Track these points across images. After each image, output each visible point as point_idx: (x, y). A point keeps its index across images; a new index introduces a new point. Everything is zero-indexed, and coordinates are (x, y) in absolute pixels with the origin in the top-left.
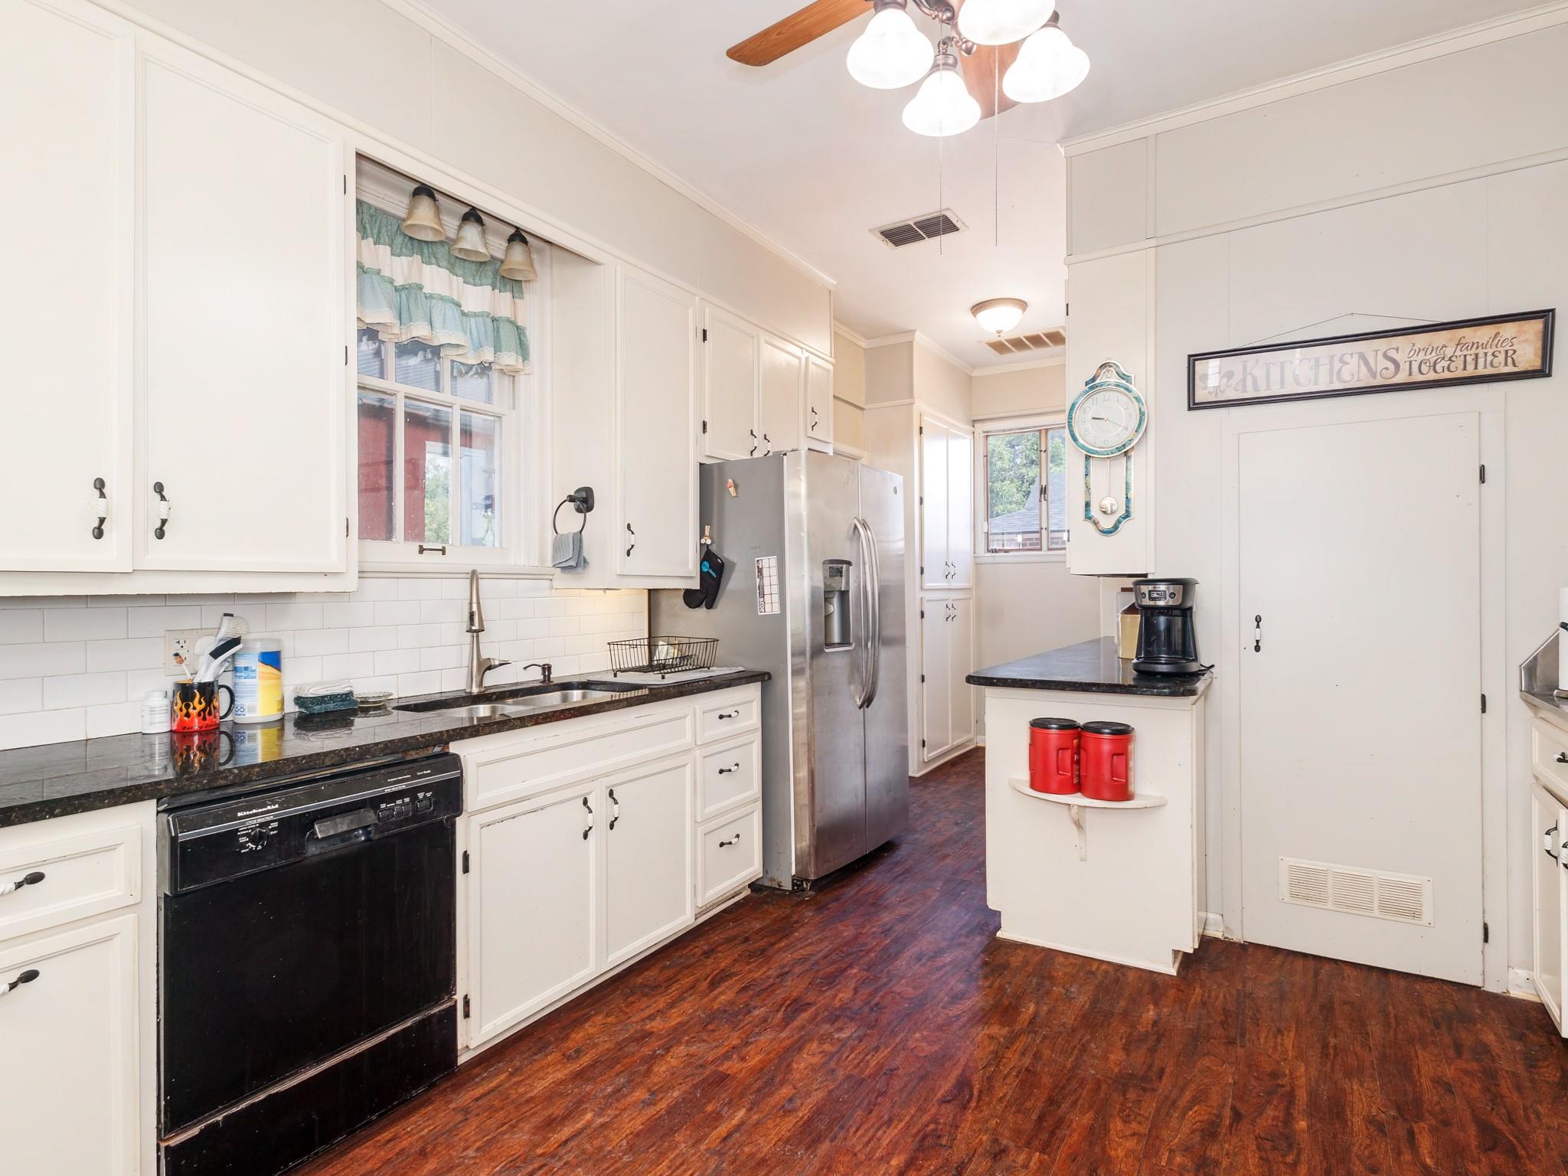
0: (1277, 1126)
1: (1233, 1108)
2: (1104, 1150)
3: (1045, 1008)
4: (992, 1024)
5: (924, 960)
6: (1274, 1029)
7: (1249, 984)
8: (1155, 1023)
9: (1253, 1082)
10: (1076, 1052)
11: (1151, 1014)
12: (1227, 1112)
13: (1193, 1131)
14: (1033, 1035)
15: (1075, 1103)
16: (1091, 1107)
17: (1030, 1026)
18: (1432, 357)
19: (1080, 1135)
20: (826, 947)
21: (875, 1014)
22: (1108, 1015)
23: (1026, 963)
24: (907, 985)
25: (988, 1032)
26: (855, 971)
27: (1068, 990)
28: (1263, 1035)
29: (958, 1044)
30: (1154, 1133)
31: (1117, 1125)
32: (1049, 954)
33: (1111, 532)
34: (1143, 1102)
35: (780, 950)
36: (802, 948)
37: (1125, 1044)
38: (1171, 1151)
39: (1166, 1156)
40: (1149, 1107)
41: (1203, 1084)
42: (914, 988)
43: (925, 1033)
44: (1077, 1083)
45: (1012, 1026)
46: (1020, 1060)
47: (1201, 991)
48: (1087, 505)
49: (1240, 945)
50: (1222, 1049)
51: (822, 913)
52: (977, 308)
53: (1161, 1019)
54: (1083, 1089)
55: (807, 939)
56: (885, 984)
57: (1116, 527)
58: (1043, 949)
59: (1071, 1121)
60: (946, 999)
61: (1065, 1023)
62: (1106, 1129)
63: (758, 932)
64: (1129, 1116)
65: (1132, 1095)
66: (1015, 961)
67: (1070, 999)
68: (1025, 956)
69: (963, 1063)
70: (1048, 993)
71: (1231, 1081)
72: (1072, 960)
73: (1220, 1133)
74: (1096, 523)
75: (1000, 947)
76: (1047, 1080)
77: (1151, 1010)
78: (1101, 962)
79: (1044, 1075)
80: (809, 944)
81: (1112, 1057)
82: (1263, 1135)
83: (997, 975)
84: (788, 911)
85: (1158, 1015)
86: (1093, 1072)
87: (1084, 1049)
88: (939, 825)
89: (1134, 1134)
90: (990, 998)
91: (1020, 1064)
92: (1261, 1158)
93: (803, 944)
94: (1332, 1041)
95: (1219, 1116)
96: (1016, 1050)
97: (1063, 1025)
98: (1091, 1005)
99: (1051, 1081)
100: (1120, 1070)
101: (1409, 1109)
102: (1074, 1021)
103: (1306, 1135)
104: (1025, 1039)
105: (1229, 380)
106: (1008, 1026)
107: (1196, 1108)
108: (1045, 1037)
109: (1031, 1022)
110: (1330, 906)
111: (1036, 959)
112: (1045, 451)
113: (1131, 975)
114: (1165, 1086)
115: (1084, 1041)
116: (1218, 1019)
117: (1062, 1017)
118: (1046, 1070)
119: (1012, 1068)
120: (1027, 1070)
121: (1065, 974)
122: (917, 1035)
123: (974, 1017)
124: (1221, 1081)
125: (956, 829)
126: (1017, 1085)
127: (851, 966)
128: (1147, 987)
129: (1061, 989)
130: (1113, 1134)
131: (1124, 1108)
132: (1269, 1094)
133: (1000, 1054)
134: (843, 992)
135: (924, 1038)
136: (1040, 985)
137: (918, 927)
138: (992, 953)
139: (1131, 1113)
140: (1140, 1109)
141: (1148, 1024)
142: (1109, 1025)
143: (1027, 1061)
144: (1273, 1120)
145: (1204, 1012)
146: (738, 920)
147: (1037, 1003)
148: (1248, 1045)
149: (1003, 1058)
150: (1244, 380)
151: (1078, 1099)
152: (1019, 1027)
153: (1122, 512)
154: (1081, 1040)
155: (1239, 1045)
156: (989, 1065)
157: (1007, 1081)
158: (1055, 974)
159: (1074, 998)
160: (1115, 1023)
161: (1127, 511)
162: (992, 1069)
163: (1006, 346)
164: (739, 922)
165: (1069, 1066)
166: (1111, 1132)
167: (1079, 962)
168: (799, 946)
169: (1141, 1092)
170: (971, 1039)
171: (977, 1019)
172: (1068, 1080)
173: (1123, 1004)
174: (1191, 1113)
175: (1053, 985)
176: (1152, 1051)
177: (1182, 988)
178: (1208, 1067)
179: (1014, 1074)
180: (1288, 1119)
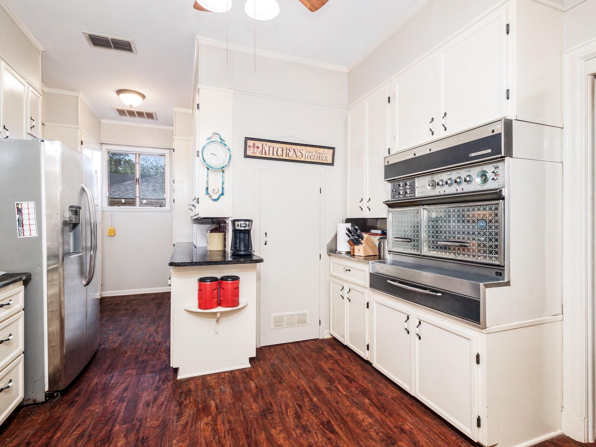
0: (310, 403)
1: (297, 404)
2: (277, 444)
3: (218, 400)
4: (203, 418)
5: (151, 405)
6: (287, 372)
7: (271, 360)
8: (256, 387)
9: (295, 393)
10: (241, 412)
11: (253, 385)
12: (297, 407)
13: (294, 419)
14: (221, 414)
15: (255, 432)
16: (261, 430)
17: (218, 411)
18: (310, 154)
19: (266, 444)
20: (90, 423)
21: (145, 443)
22: (241, 392)
23: (197, 385)
24: (151, 420)
25: (204, 422)
26: (118, 427)
27: (220, 389)
28: (286, 376)
29: (195, 435)
30: (285, 427)
31: (273, 431)
32: (203, 378)
33: (216, 200)
34: (274, 418)
35: (59, 439)
36: (74, 431)
37: (254, 400)
38: (294, 430)
39: (294, 433)
40: (277, 419)
41: (284, 401)
42: (157, 420)
43: (177, 438)
44: (250, 424)
45: (211, 415)
46: (225, 427)
47: (261, 369)
48: (207, 188)
49: (260, 348)
50: (280, 387)
51: (74, 406)
52: (119, 92)
53: (257, 384)
54: (254, 425)
55: (74, 424)
56: (140, 426)
57: (218, 199)
58: (200, 377)
59: (259, 439)
60: (175, 418)
61: (229, 403)
62: (271, 435)
63: (34, 435)
64: (274, 426)
65: (269, 418)
66: (192, 386)
67: (224, 392)
68: (194, 382)
69: (204, 442)
70: (214, 394)
71: (290, 396)
72: (213, 377)
73: (300, 415)
74: (210, 196)
75: (182, 383)
76: (239, 429)
77: (252, 383)
78: (224, 373)
79: (237, 428)
80: (78, 426)
81: (253, 407)
82: (310, 409)
83: (189, 396)
84: (48, 414)
85: (255, 383)
86: (252, 416)
87: (242, 409)
88: (110, 338)
89: (280, 432)
90: (194, 407)
91: (226, 428)
92: (315, 416)
93: (74, 428)
94: (302, 369)
95: (296, 409)
96: (220, 424)
97: (229, 404)
98: (232, 391)
99: (241, 428)
100: (259, 411)
101: (330, 380)
102: (231, 400)
103: (318, 402)
104: (220, 418)
105: (257, 149)
106: (210, 415)
107: (289, 411)
108: (226, 412)
109: (217, 409)
110: (285, 327)
111: (200, 381)
112: (138, 163)
113: (237, 373)
114: (275, 408)
115: (240, 406)
116: (272, 376)
117: (226, 401)
118: (236, 425)
119: (224, 432)
120: (230, 429)
121: (215, 383)
122: (174, 441)
123: (193, 420)
124: (288, 397)
125: (121, 338)
126: (231, 438)
127: (113, 426)
128: (245, 376)
129: (218, 390)
130: (275, 436)
131: (270, 424)
132: (301, 394)
133: (215, 428)
134: (119, 442)
135: (179, 441)
136: (209, 392)
137: (137, 391)
138: (180, 387)
139: (274, 424)
140: (275, 421)
141: (255, 389)
142: (243, 395)
143: (227, 425)
144: (308, 402)
145: (266, 376)
146: (12, 435)
147: (213, 400)
148: (285, 381)
149: (218, 430)
150: (262, 150)
151: (255, 430)
152: (214, 414)
153: (220, 193)
154: (239, 406)
155: (283, 382)
156: (214, 436)
157: (227, 439)
158: (211, 385)
159: (225, 391)
160: (245, 394)
161: (222, 192)
162: (217, 437)
163: (125, 113)
164: (14, 435)
165: (242, 418)
166: (274, 435)
167: (216, 376)
168: (71, 431)
169: (271, 415)
170: (199, 429)
171: (195, 419)
172: (246, 424)
173: (242, 385)
174: (289, 413)
175: (214, 389)
176: (263, 397)
177: (255, 370)
178: (281, 394)
179: (227, 434)
180: (311, 400)
